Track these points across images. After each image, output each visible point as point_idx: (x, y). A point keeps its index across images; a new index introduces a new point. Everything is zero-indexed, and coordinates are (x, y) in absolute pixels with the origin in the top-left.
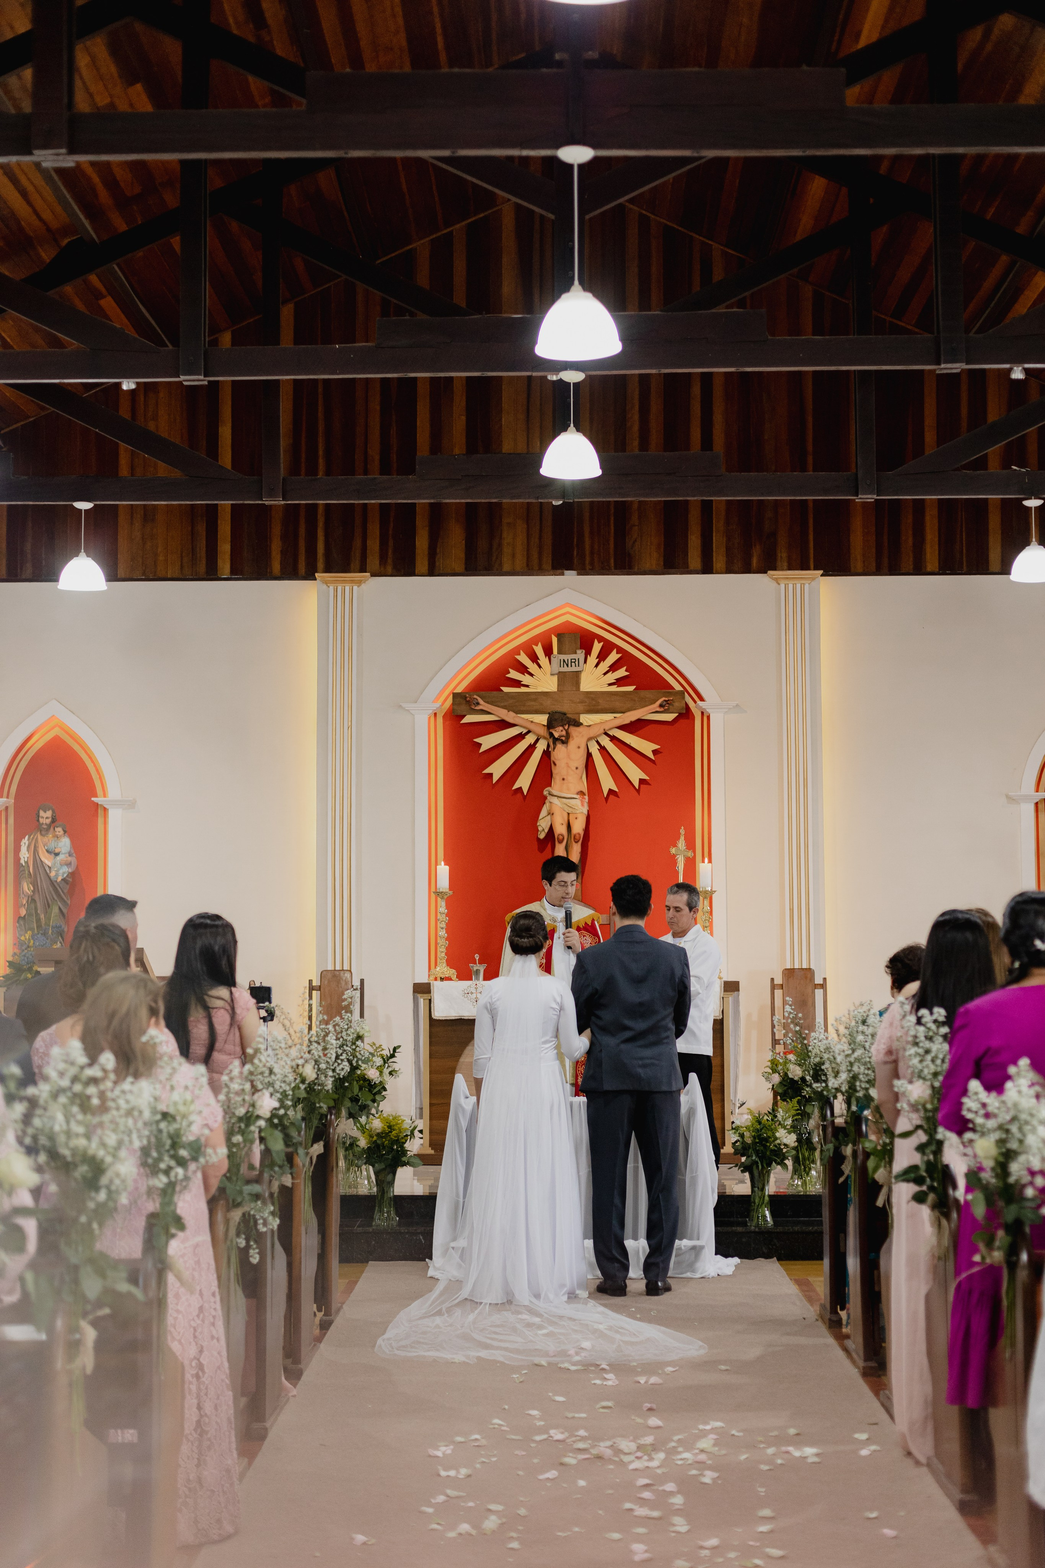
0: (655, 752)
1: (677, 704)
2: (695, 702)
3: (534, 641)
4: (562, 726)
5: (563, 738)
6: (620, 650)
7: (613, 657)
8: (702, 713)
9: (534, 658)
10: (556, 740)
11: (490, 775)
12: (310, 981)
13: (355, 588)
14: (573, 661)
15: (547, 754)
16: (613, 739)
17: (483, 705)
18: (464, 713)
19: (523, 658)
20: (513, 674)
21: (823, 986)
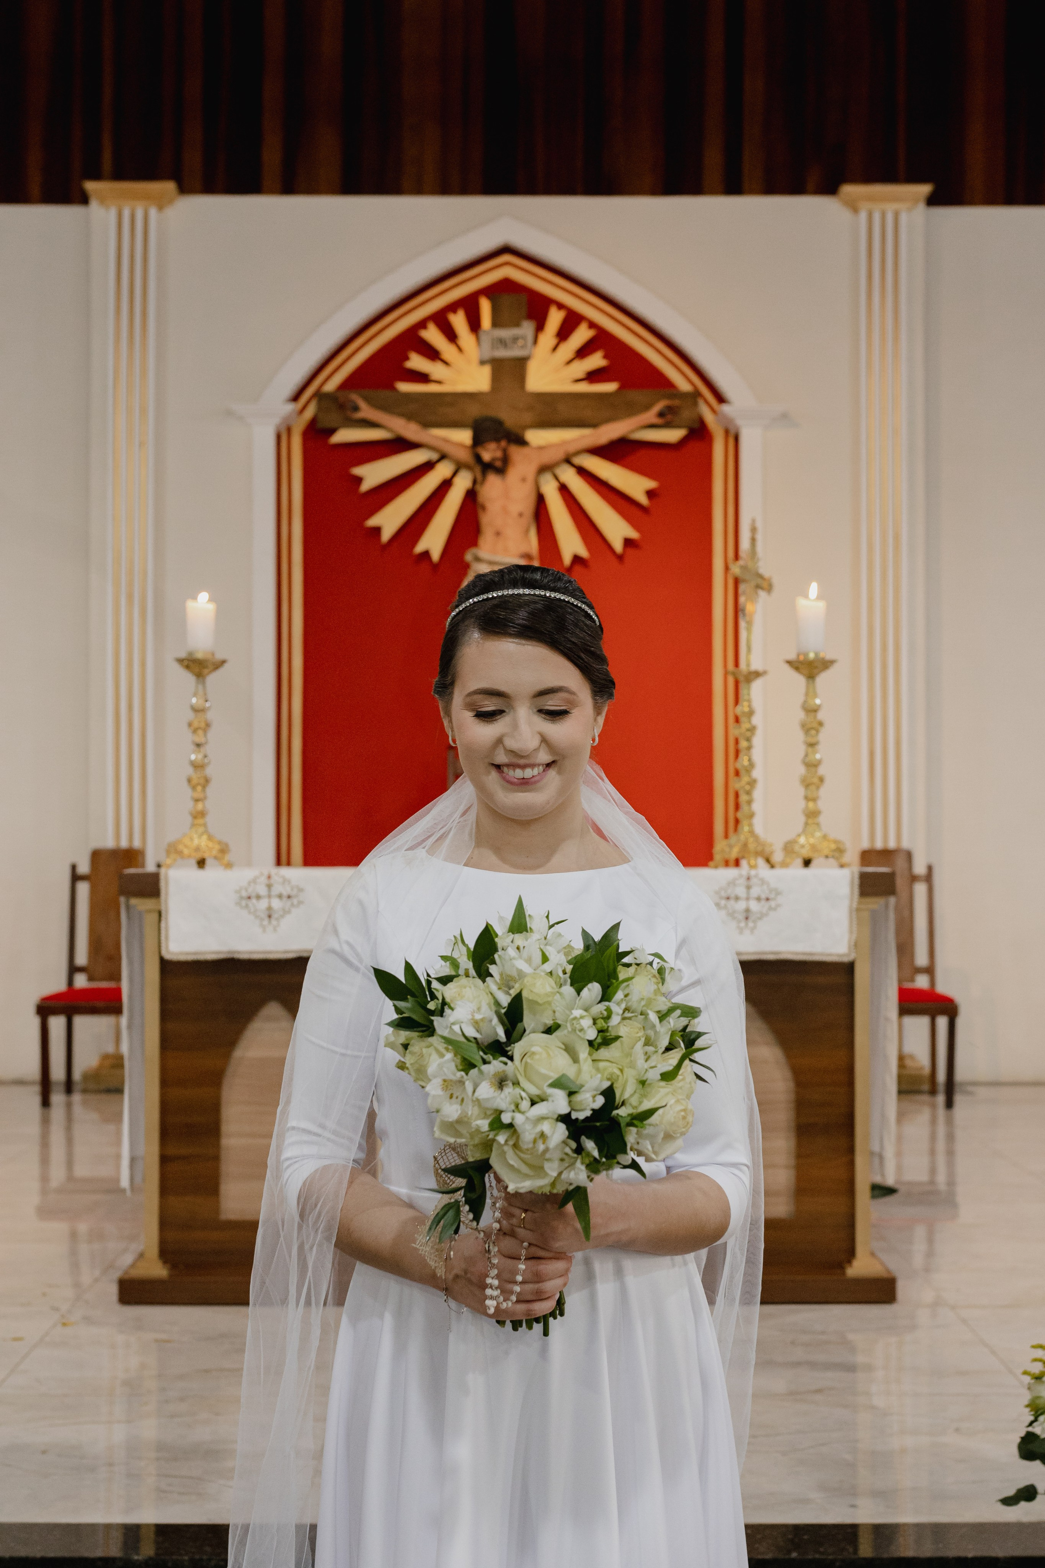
0: (650, 494)
1: (686, 414)
2: (714, 411)
3: (453, 307)
4: (497, 440)
5: (498, 464)
6: (592, 325)
7: (581, 335)
8: (727, 432)
9: (451, 335)
10: (487, 468)
11: (377, 530)
12: (74, 868)
13: (153, 212)
14: (515, 339)
15: (471, 496)
16: (582, 472)
17: (366, 411)
18: (333, 425)
19: (433, 335)
20: (416, 362)
21: (929, 878)
